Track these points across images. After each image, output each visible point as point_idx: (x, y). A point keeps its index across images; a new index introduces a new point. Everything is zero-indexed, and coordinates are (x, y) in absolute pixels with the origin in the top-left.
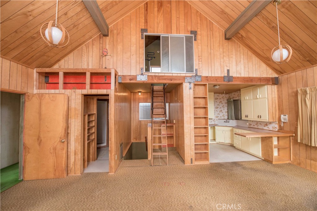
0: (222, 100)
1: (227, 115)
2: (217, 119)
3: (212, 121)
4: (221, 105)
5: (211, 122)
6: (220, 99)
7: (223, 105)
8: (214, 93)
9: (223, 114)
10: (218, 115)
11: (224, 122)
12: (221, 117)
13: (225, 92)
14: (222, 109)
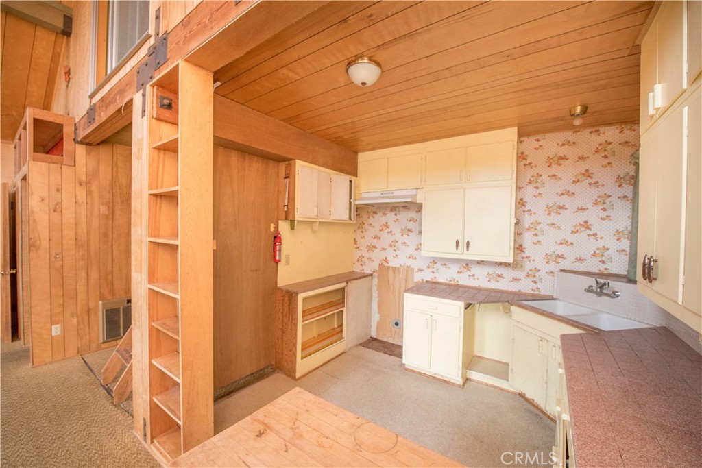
0: (595, 165)
1: (628, 249)
2: (553, 267)
3: (520, 274)
4: (586, 195)
5: (516, 279)
6: (582, 158)
7: (601, 191)
8: (520, 135)
9: (594, 245)
10: (562, 250)
11: (589, 290)
12: (580, 260)
13: (578, 109)
14: (593, 215)
